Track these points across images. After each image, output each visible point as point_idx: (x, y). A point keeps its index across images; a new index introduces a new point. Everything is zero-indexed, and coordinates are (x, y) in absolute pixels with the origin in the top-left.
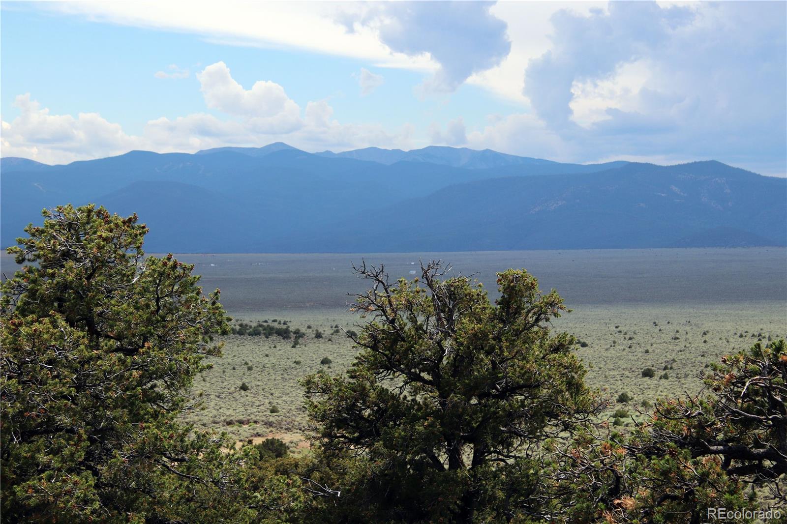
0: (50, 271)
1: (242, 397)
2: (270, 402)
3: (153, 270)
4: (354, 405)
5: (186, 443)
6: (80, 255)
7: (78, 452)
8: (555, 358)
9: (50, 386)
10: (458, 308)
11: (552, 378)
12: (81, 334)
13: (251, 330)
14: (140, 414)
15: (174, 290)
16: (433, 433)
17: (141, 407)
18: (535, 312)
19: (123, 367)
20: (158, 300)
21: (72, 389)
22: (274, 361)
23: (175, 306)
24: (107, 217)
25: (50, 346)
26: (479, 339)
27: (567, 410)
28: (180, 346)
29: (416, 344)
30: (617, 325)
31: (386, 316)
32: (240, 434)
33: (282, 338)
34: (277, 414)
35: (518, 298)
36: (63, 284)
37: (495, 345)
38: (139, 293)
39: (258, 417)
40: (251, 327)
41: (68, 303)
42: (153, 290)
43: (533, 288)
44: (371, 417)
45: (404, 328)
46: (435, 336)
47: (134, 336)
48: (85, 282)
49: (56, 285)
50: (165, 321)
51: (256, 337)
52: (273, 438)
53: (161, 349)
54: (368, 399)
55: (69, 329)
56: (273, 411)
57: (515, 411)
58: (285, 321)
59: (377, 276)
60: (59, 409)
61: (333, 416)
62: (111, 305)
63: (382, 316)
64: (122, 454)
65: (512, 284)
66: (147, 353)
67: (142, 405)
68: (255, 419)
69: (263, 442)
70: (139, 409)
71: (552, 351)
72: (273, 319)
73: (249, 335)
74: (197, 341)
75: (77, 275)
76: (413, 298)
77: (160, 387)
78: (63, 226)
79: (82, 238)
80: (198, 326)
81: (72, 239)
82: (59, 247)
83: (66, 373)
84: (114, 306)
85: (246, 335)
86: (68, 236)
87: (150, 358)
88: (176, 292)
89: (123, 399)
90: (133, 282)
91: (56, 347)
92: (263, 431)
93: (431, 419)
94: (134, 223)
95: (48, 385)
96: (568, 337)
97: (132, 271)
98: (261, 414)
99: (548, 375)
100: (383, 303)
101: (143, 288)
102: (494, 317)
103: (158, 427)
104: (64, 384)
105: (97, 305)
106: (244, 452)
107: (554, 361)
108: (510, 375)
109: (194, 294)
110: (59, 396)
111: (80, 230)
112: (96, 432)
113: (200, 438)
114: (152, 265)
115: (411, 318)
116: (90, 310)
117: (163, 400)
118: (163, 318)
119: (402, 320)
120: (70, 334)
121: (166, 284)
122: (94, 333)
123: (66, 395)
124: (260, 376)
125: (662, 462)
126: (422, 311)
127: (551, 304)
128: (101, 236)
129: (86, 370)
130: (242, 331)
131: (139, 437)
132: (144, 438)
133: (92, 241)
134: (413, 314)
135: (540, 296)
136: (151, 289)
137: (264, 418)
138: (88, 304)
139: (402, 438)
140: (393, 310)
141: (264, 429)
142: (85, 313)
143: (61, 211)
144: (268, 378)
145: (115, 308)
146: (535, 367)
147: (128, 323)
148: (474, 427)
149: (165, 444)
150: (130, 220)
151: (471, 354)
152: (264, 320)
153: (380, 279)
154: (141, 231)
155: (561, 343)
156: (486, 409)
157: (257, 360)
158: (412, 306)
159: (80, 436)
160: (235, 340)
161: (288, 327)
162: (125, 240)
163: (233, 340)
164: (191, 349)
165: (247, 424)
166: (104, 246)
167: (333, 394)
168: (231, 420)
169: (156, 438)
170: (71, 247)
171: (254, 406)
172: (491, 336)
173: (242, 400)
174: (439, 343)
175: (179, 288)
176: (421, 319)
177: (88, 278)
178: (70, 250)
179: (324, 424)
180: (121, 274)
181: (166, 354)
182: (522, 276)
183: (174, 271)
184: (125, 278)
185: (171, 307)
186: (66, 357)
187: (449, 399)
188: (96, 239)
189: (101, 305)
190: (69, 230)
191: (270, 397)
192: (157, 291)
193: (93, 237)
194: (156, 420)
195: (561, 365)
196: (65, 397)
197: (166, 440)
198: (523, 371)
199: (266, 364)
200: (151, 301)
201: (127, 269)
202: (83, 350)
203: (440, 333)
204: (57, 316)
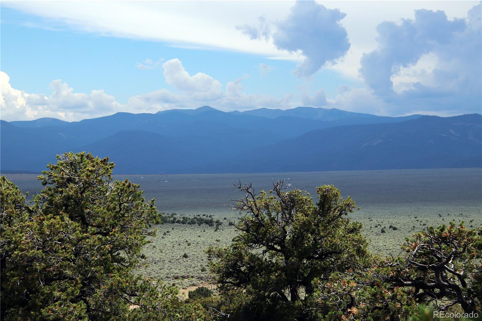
0: (60, 189)
1: (184, 262)
2: (201, 265)
3: (117, 188)
4: (236, 264)
5: (137, 286)
6: (77, 180)
7: (76, 290)
8: (350, 236)
9: (60, 253)
10: (296, 208)
11: (348, 247)
12: (77, 224)
13: (190, 221)
14: (110, 269)
15: (129, 199)
16: (280, 280)
17: (111, 265)
18: (338, 210)
19: (100, 243)
20: (120, 205)
21: (72, 255)
22: (204, 240)
23: (130, 208)
24: (92, 159)
25: (60, 231)
26: (307, 225)
27: (358, 266)
28: (132, 231)
29: (270, 229)
30: (416, 216)
31: (253, 213)
32: (183, 285)
33: (208, 226)
34: (206, 272)
35: (329, 201)
36: (67, 197)
37: (315, 229)
38: (110, 201)
39: (194, 274)
40: (189, 219)
41: (70, 207)
42: (117, 200)
43: (337, 196)
44: (246, 271)
45: (264, 219)
46: (281, 224)
47: (107, 225)
48: (80, 195)
49: (64, 197)
50: (124, 217)
51: (192, 225)
52: (203, 287)
53: (121, 232)
54: (244, 261)
55: (70, 222)
56: (203, 270)
57: (327, 267)
58: (210, 215)
59: (248, 189)
60: (66, 266)
61: (224, 270)
62: (94, 208)
63: (251, 212)
64: (100, 291)
65: (325, 194)
66: (114, 235)
67: (111, 264)
68: (192, 275)
69: (196, 289)
70: (109, 266)
71: (349, 232)
72: (203, 214)
73: (189, 224)
74: (142, 228)
75: (75, 191)
76: (269, 202)
77: (123, 254)
78: (68, 164)
79: (78, 171)
80: (143, 219)
81: (73, 171)
82: (65, 176)
83: (69, 246)
84: (96, 209)
85: (187, 224)
86: (70, 170)
87: (115, 237)
88: (130, 200)
89: (100, 260)
90: (107, 195)
91: (63, 232)
92: (197, 283)
93: (279, 272)
94: (107, 162)
95: (59, 253)
96: (358, 225)
97: (106, 189)
98: (195, 272)
99: (346, 246)
100: (252, 205)
101: (112, 198)
102: (315, 212)
103: (120, 276)
104: (68, 253)
105: (87, 208)
106: (170, 290)
107: (349, 238)
108: (324, 246)
109: (140, 201)
110: (65, 259)
111: (77, 166)
112: (86, 279)
113: (145, 283)
114: (117, 185)
115: (268, 214)
116: (83, 211)
117: (124, 261)
118: (123, 215)
119: (263, 215)
120: (71, 224)
121: (125, 196)
122: (85, 224)
123: (69, 258)
124: (195, 249)
125: (373, 289)
126: (274, 210)
127: (348, 205)
128: (88, 170)
129: (80, 245)
130: (185, 221)
131: (109, 282)
132: (112, 282)
133: (83, 172)
134: (269, 211)
135: (341, 201)
136: (116, 199)
137: (197, 275)
138: (81, 208)
139: (263, 283)
140: (257, 209)
141: (197, 281)
142: (80, 213)
143: (66, 156)
144: (200, 250)
145: (96, 210)
146: (339, 242)
147: (104, 218)
148: (305, 276)
149: (124, 285)
150: (105, 160)
151: (302, 234)
152: (198, 215)
153: (250, 191)
154: (111, 166)
155: (355, 228)
156: (312, 266)
157: (194, 239)
158: (268, 207)
159: (77, 281)
160: (180, 227)
161: (212, 219)
162: (101, 171)
163: (179, 227)
164: (138, 232)
165: (187, 278)
166: (90, 175)
167: (224, 258)
168: (178, 276)
169: (119, 282)
170: (72, 176)
171: (192, 268)
172: (313, 224)
173: (185, 264)
174: (283, 228)
175: (132, 198)
176: (273, 214)
177: (81, 193)
178: (71, 177)
179: (219, 275)
180: (100, 190)
181: (125, 235)
182: (331, 189)
183: (129, 188)
184: (102, 193)
185: (128, 209)
186: (69, 238)
187: (289, 260)
188: (86, 171)
189: (89, 208)
190: (71, 167)
191: (201, 261)
192: (120, 200)
193: (84, 170)
194: (119, 272)
195: (353, 240)
196: (68, 260)
197: (124, 283)
198: (332, 244)
199: (199, 241)
200: (116, 205)
201: (103, 187)
202: (78, 234)
203: (284, 223)
204: (64, 215)
